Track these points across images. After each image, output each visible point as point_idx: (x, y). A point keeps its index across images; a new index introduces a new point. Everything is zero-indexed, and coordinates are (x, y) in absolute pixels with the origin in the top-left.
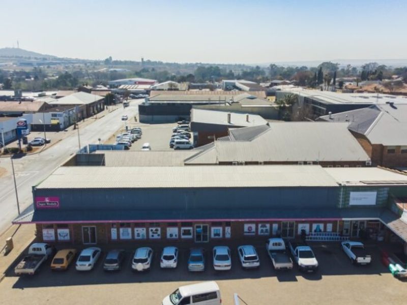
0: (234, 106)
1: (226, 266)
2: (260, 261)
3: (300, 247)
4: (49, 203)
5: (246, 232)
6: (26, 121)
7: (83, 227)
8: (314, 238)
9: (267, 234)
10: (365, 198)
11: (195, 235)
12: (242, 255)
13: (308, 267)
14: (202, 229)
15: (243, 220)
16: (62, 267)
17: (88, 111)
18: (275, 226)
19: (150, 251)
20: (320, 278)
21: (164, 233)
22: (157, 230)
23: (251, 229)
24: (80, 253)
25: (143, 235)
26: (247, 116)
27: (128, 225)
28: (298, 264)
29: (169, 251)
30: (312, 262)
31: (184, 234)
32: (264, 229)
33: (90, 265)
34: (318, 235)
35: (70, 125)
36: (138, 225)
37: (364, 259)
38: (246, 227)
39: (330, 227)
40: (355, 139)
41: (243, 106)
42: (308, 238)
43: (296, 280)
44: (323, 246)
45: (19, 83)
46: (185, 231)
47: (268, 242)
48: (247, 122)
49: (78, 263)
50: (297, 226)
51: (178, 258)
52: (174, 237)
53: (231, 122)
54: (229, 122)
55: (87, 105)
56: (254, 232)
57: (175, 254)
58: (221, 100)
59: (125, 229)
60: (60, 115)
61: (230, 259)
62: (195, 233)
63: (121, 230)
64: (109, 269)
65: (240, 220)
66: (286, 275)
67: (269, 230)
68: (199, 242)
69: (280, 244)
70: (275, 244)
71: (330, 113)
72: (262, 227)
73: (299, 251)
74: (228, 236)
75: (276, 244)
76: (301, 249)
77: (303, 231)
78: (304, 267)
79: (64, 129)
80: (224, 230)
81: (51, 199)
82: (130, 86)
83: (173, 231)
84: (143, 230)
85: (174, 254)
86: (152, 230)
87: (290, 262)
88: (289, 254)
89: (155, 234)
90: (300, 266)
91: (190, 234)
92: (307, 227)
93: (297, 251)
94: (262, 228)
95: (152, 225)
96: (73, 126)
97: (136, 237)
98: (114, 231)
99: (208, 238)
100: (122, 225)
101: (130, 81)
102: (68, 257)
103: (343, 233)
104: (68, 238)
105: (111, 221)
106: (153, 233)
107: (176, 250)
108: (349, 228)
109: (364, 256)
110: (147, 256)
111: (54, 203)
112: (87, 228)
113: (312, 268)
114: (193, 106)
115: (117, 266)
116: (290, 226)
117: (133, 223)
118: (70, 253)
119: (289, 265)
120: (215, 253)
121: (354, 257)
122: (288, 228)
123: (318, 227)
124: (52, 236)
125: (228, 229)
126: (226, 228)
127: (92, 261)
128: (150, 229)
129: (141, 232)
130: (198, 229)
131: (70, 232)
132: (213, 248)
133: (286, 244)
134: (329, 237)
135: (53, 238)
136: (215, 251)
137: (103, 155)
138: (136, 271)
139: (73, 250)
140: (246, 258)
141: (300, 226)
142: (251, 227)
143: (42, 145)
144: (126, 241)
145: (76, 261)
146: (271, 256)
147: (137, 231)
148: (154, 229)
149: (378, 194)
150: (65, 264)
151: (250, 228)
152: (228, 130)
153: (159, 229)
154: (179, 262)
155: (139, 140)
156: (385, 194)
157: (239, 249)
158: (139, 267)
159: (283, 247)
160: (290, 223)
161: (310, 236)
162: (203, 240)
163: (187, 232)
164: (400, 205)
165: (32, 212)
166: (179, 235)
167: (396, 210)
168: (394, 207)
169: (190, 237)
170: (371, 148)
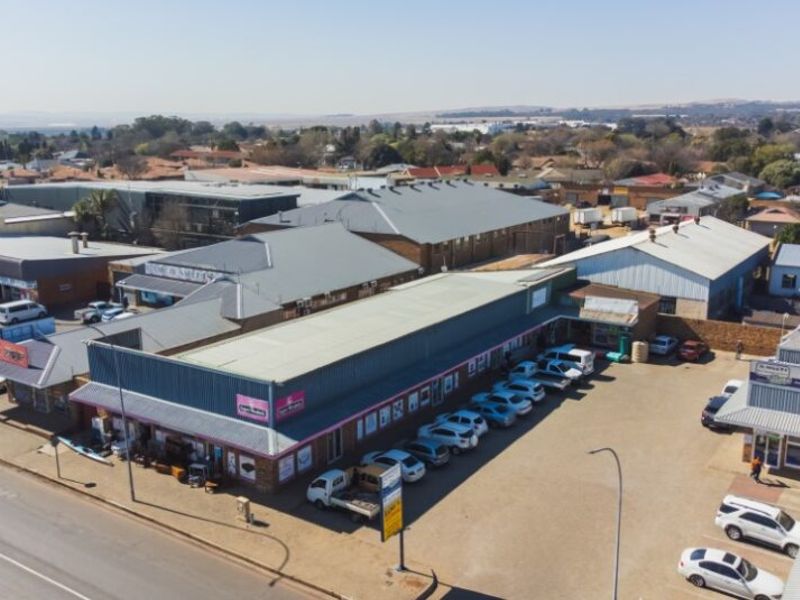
5: (470, 374)
9: (483, 368)
10: (540, 298)
11: (432, 395)
14: (438, 384)
21: (406, 406)
22: (399, 404)
23: (473, 367)
25: (387, 419)
31: (423, 399)
38: (470, 366)
40: (374, 243)
46: (424, 393)
52: (415, 408)
54: (76, 252)
56: (475, 371)
59: (371, 415)
62: (433, 392)
63: (367, 421)
67: (484, 363)
68: (436, 404)
73: (555, 365)
80: (454, 380)
81: (293, 398)
83: (413, 400)
84: (388, 409)
86: (395, 407)
91: (428, 397)
93: (552, 367)
94: (480, 363)
98: (360, 427)
99: (442, 395)
104: (309, 462)
106: (397, 410)
111: (297, 403)
122: (497, 355)
124: (290, 469)
125: (457, 377)
129: (386, 414)
130: (435, 386)
131: (313, 449)
135: (292, 471)
147: (382, 414)
149: (547, 290)
153: (402, 401)
156: (550, 289)
163: (425, 396)
164: (575, 294)
165: (270, 432)
166: (419, 403)
167: (569, 302)
168: (564, 301)
169: (427, 401)
170: (418, 250)
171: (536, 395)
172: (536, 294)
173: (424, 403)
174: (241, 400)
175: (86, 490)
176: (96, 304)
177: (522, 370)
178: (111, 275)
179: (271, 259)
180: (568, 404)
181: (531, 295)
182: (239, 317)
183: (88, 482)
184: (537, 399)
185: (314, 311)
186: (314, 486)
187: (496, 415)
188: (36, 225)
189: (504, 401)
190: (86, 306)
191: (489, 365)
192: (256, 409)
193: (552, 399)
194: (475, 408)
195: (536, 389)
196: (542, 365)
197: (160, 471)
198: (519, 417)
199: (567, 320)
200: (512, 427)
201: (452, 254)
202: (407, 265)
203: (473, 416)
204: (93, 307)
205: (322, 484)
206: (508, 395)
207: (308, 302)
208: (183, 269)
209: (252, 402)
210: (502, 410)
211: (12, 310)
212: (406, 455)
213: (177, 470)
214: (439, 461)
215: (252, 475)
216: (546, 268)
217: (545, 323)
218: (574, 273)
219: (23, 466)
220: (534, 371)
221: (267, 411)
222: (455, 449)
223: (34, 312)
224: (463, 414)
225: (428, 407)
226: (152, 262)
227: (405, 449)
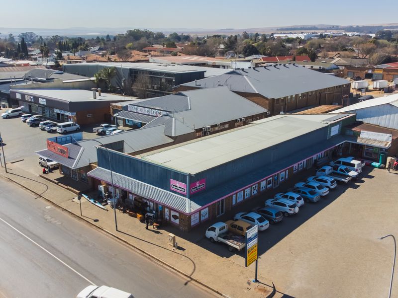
4: (199, 186)
5: (294, 171)
10: (335, 130)
11: (273, 182)
21: (259, 188)
25: (249, 195)
31: (268, 184)
32: (301, 165)
40: (243, 97)
41: (64, 82)
52: (264, 189)
54: (95, 98)
56: (297, 170)
59: (240, 192)
63: (238, 194)
68: (275, 187)
74: (287, 177)
80: (285, 174)
81: (200, 183)
83: (263, 184)
84: (249, 189)
86: (253, 188)
89: (255, 190)
90: (353, 177)
92: (316, 157)
97: (245, 198)
98: (234, 198)
99: (279, 182)
104: (207, 216)
111: (202, 185)
122: (309, 162)
125: (287, 172)
130: (275, 177)
131: (209, 209)
135: (198, 221)
147: (246, 191)
151: (296, 167)
153: (257, 185)
156: (341, 125)
162: (277, 185)
163: (270, 182)
164: (354, 129)
165: (187, 200)
166: (266, 186)
167: (352, 133)
168: (348, 132)
169: (271, 185)
170: (267, 102)
171: (331, 185)
172: (333, 129)
173: (268, 186)
174: (173, 182)
175: (94, 223)
176: (103, 125)
177: (324, 170)
178: (112, 110)
179: (190, 105)
180: (350, 191)
181: (330, 129)
182: (173, 136)
183: (95, 219)
184: (332, 187)
185: (211, 133)
186: (209, 230)
187: (309, 196)
188: (77, 83)
189: (314, 188)
190: (99, 126)
191: (305, 167)
192: (180, 187)
193: (341, 188)
194: (297, 191)
195: (332, 182)
196: (335, 168)
197: (131, 215)
198: (322, 197)
199: (349, 143)
200: (318, 202)
201: (285, 104)
202: (261, 110)
203: (296, 196)
204: (103, 127)
205: (214, 229)
206: (316, 185)
207: (209, 128)
208: (146, 109)
209: (178, 184)
210: (313, 193)
211: (64, 126)
212: (259, 216)
213: (139, 216)
214: (276, 220)
215: (177, 221)
216: (338, 114)
217: (337, 145)
218: (355, 117)
219: (65, 208)
220: (331, 171)
221: (186, 189)
222: (286, 214)
223: (74, 128)
224: (290, 194)
225: (271, 188)
226: (131, 105)
227: (258, 212)
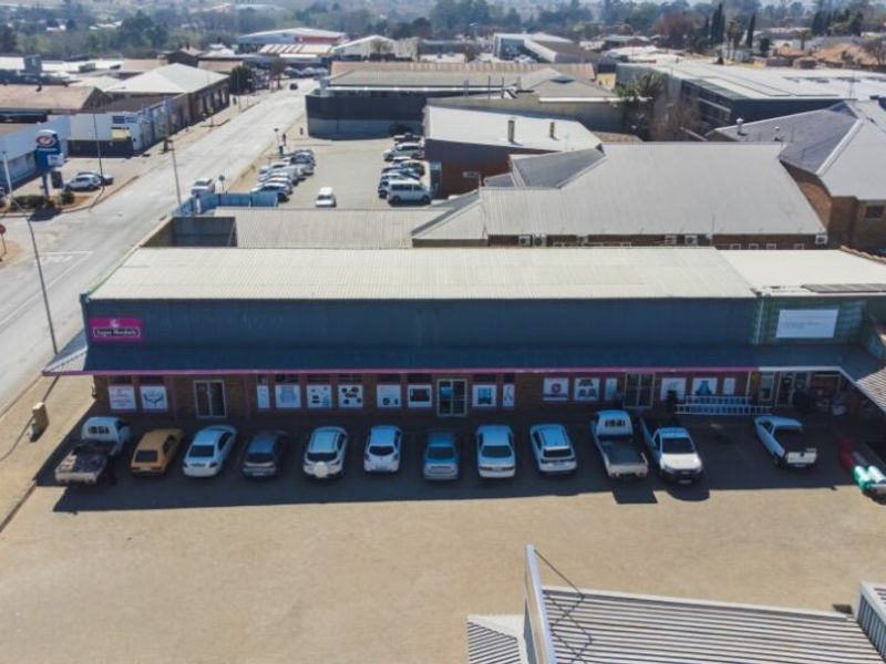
0: (523, 100)
1: (504, 469)
2: (578, 459)
3: (663, 429)
4: (120, 330)
5: (547, 396)
6: (55, 136)
7: (196, 381)
8: (694, 409)
9: (592, 398)
10: (810, 324)
11: (438, 399)
12: (540, 446)
13: (679, 474)
14: (451, 388)
15: (543, 371)
16: (154, 468)
17: (194, 110)
18: (612, 383)
19: (342, 436)
20: (705, 496)
21: (370, 396)
22: (355, 390)
23: (559, 390)
24: (191, 439)
25: (325, 401)
26: (552, 125)
27: (293, 379)
28: (658, 465)
29: (383, 436)
30: (691, 461)
31: (413, 399)
32: (587, 388)
33: (213, 465)
34: (702, 401)
35: (155, 142)
36: (313, 379)
37: (802, 455)
38: (548, 385)
39: (730, 385)
40: (794, 183)
41: (542, 99)
42: (682, 409)
43: (654, 501)
44: (714, 425)
45: (32, 37)
46: (415, 391)
47: (597, 419)
48: (551, 140)
49: (189, 461)
50: (659, 383)
51: (403, 451)
52: (392, 404)
53: (515, 140)
54: (511, 140)
55: (190, 95)
56: (564, 396)
57: (396, 443)
58: (493, 83)
59: (288, 387)
60: (132, 120)
61: (513, 453)
62: (438, 396)
63: (278, 389)
64: (255, 474)
65: (536, 371)
66: (633, 490)
67: (597, 391)
68: (447, 415)
69: (620, 423)
70: (609, 422)
71: (739, 120)
72: (582, 384)
73: (661, 437)
74: (508, 403)
75: (612, 423)
76: (667, 433)
77: (672, 394)
78: (671, 472)
79: (142, 151)
80: (500, 392)
81: (122, 323)
82: (285, 46)
83: (389, 393)
84: (326, 389)
85: (392, 444)
86: (344, 390)
87: (642, 461)
88: (639, 444)
89: (351, 397)
90: (663, 471)
91: (427, 399)
92: (680, 385)
93: (658, 437)
94: (583, 387)
95: (344, 379)
96: (161, 145)
97: (311, 405)
98: (262, 392)
99: (466, 406)
100: (280, 379)
101: (285, 35)
102: (166, 448)
103: (760, 399)
104: (163, 405)
105: (256, 372)
106: (348, 395)
107: (398, 434)
108: (772, 388)
109: (802, 450)
110: (336, 448)
111: (129, 330)
112: (205, 385)
113: (690, 474)
114: (429, 100)
115: (271, 467)
116: (642, 384)
117: (303, 375)
118: (171, 438)
119: (640, 468)
120: (481, 442)
121: (781, 451)
122: (639, 388)
123: (705, 383)
124: (129, 401)
125: (509, 390)
126: (506, 387)
127: (217, 456)
128: (341, 387)
129: (321, 393)
130: (443, 389)
131: (168, 392)
132: (476, 429)
133: (635, 421)
134: (727, 406)
135: (132, 405)
136: (481, 437)
137: (232, 220)
138: (312, 479)
139: (176, 433)
140: (547, 454)
141: (666, 383)
142: (558, 386)
143: (96, 188)
144: (290, 413)
145: (183, 456)
146: (600, 447)
147: (313, 391)
148: (349, 388)
149: (840, 316)
150: (160, 463)
151: (556, 388)
152: (508, 158)
153: (360, 387)
154: (404, 458)
155: (309, 180)
156: (855, 315)
157: (532, 433)
158: (320, 469)
159: (627, 428)
160: (643, 376)
161: (687, 404)
162: (456, 412)
163: (419, 396)
165: (85, 349)
166: (404, 401)
169: (424, 404)
170: (829, 205)
173: (412, 404)
184: (544, 467)
188: (557, 107)
203: (386, 440)
206: (496, 440)
217: (766, 369)
223: (417, 194)
225: (427, 412)
